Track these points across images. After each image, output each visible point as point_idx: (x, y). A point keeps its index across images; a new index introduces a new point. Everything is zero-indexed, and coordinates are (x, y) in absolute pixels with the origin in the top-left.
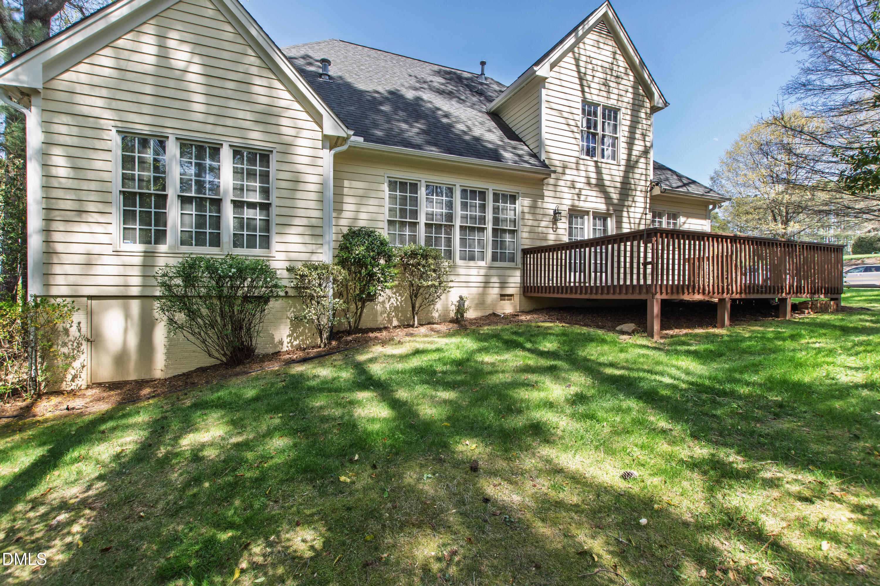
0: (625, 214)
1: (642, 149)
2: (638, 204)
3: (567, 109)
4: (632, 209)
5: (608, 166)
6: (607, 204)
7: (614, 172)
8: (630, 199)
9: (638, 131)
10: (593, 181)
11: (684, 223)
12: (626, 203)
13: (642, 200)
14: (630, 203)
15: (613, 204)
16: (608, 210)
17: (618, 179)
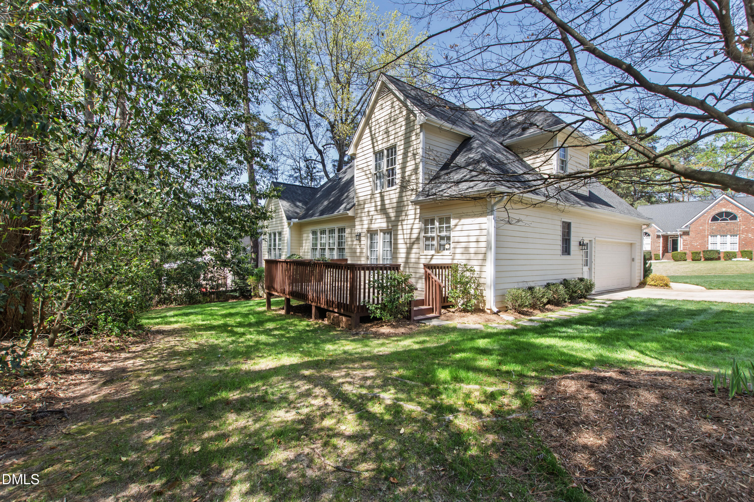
0: (400, 227)
1: (413, 167)
2: (409, 217)
3: (365, 165)
4: (405, 223)
5: (388, 193)
6: (387, 222)
7: (392, 196)
8: (404, 214)
9: (410, 154)
10: (379, 208)
11: (456, 225)
12: (400, 219)
13: (412, 212)
14: (403, 217)
15: (391, 221)
16: (388, 226)
17: (395, 200)
